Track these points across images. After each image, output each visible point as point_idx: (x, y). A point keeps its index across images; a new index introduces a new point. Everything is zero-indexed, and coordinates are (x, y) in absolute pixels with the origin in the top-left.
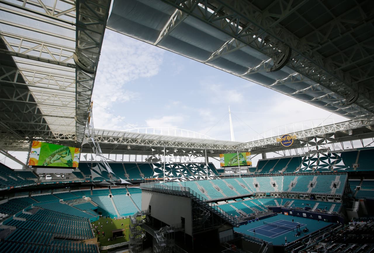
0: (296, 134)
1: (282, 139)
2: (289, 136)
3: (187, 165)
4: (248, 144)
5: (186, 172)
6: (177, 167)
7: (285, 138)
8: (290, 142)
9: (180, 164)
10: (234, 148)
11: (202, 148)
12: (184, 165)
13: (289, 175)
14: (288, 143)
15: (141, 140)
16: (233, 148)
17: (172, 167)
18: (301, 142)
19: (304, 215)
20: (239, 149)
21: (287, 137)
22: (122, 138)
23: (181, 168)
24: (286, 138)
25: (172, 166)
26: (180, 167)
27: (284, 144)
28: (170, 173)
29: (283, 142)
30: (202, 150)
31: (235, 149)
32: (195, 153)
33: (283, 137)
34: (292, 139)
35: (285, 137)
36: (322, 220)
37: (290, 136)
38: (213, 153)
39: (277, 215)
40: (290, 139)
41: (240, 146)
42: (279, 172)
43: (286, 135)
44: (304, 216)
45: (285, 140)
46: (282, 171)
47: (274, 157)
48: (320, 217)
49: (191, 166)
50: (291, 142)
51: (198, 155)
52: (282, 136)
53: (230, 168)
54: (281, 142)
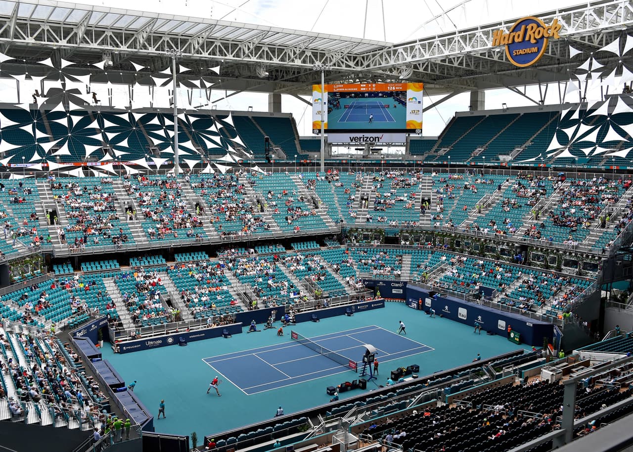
0: (563, 18)
1: (513, 34)
2: (535, 26)
3: (137, 117)
4: (400, 50)
5: (124, 143)
6: (95, 125)
7: (521, 33)
8: (535, 49)
9: (110, 114)
10: (357, 64)
11: (218, 57)
12: (125, 117)
13: (491, 170)
14: (528, 51)
15: (145, 35)
16: (352, 64)
17: (74, 124)
18: (573, 52)
19: (463, 312)
20: (372, 67)
22: (83, 29)
23: (110, 130)
24: (526, 30)
25: (76, 119)
26: (108, 124)
28: (60, 145)
30: (217, 63)
31: (359, 69)
32: (183, 73)
34: (543, 37)
35: (523, 27)
36: (505, 334)
37: (539, 26)
38: (264, 78)
39: (383, 306)
40: (538, 37)
41: (377, 57)
42: (498, 159)
43: (526, 21)
44: (459, 317)
46: (509, 158)
47: (505, 107)
48: (502, 324)
49: (155, 121)
50: (539, 50)
51: (197, 83)
53: (346, 137)
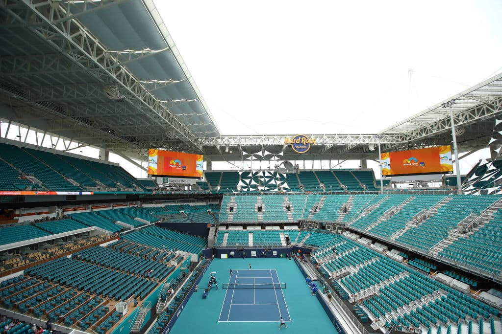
21: (303, 138)
27: (296, 149)
29: (295, 144)
33: (297, 137)
45: (299, 142)
52: (295, 136)
54: (292, 145)
